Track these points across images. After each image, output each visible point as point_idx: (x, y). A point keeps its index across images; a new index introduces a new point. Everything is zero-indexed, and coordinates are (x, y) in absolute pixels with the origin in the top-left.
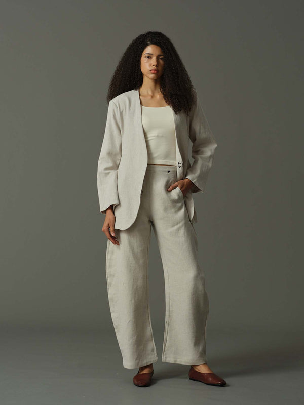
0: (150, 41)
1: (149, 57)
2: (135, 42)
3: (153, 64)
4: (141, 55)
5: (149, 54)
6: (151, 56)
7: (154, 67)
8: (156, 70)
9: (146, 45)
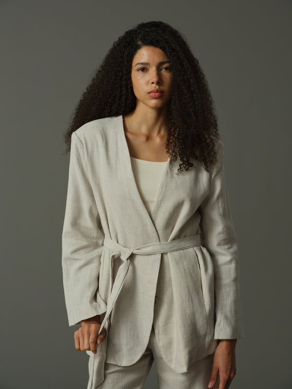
0: (141, 39)
1: (144, 69)
2: (118, 45)
3: (151, 82)
4: (131, 67)
5: (142, 64)
6: (147, 67)
7: (154, 87)
8: (157, 91)
9: (135, 49)
